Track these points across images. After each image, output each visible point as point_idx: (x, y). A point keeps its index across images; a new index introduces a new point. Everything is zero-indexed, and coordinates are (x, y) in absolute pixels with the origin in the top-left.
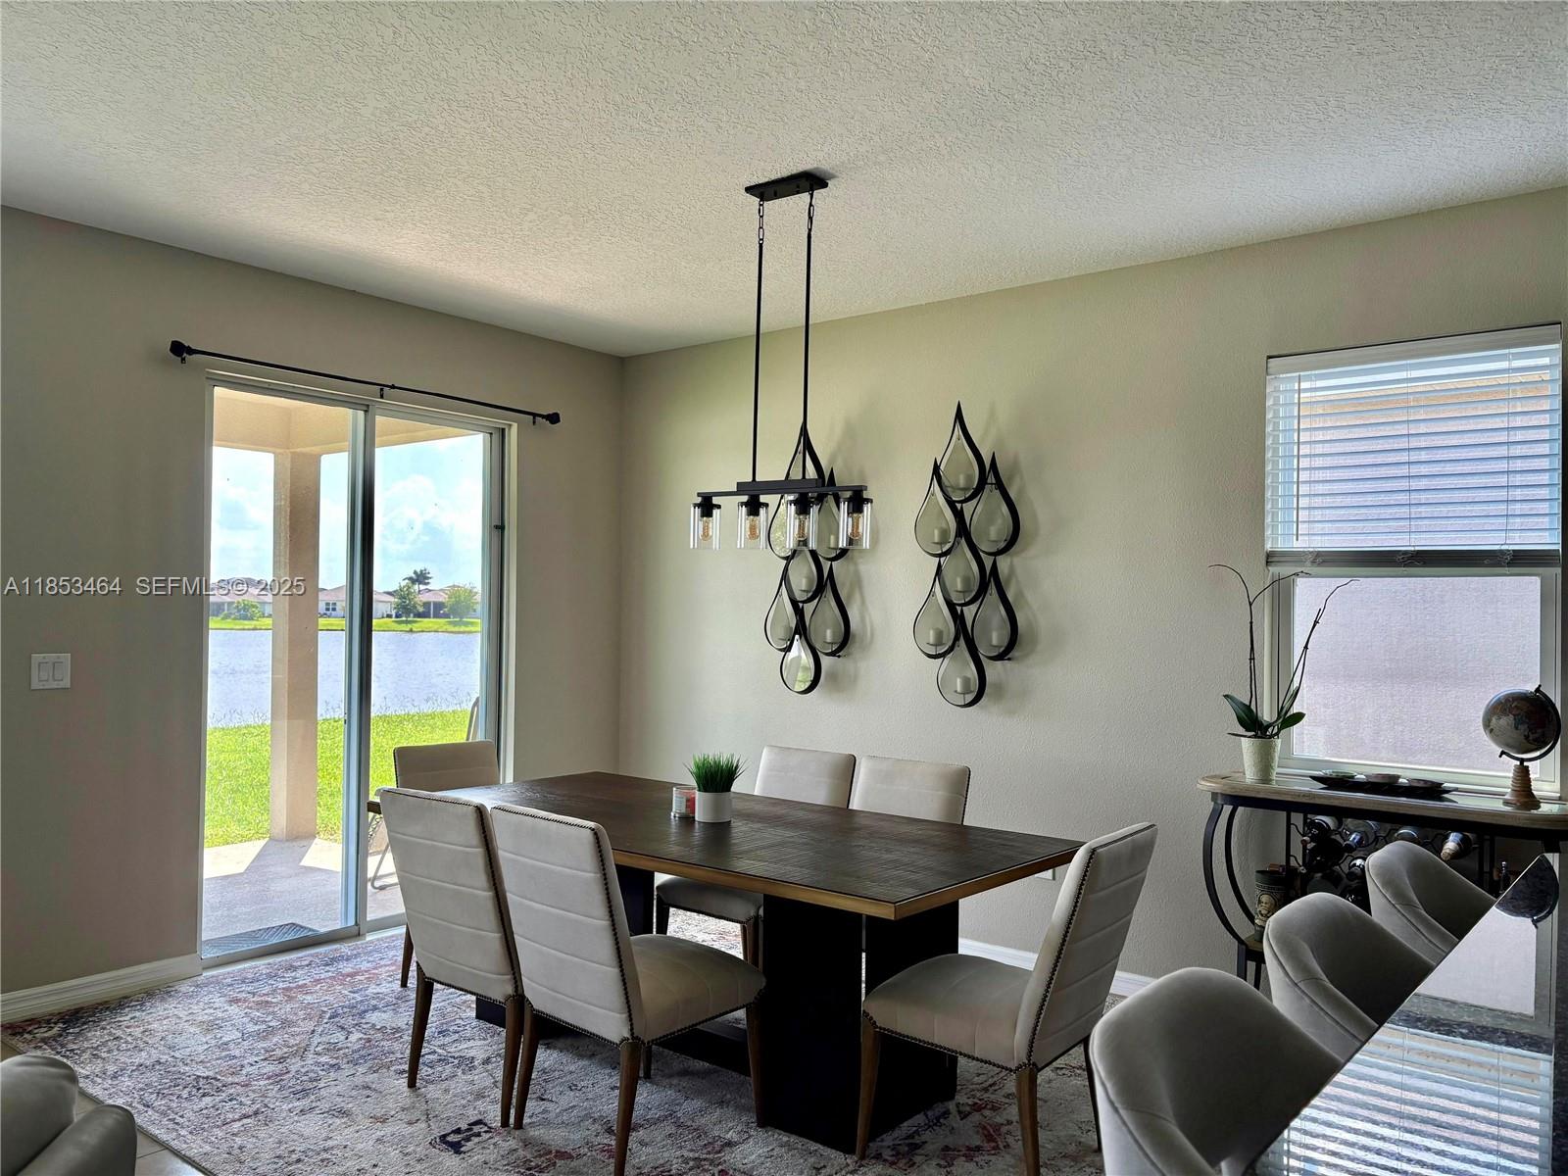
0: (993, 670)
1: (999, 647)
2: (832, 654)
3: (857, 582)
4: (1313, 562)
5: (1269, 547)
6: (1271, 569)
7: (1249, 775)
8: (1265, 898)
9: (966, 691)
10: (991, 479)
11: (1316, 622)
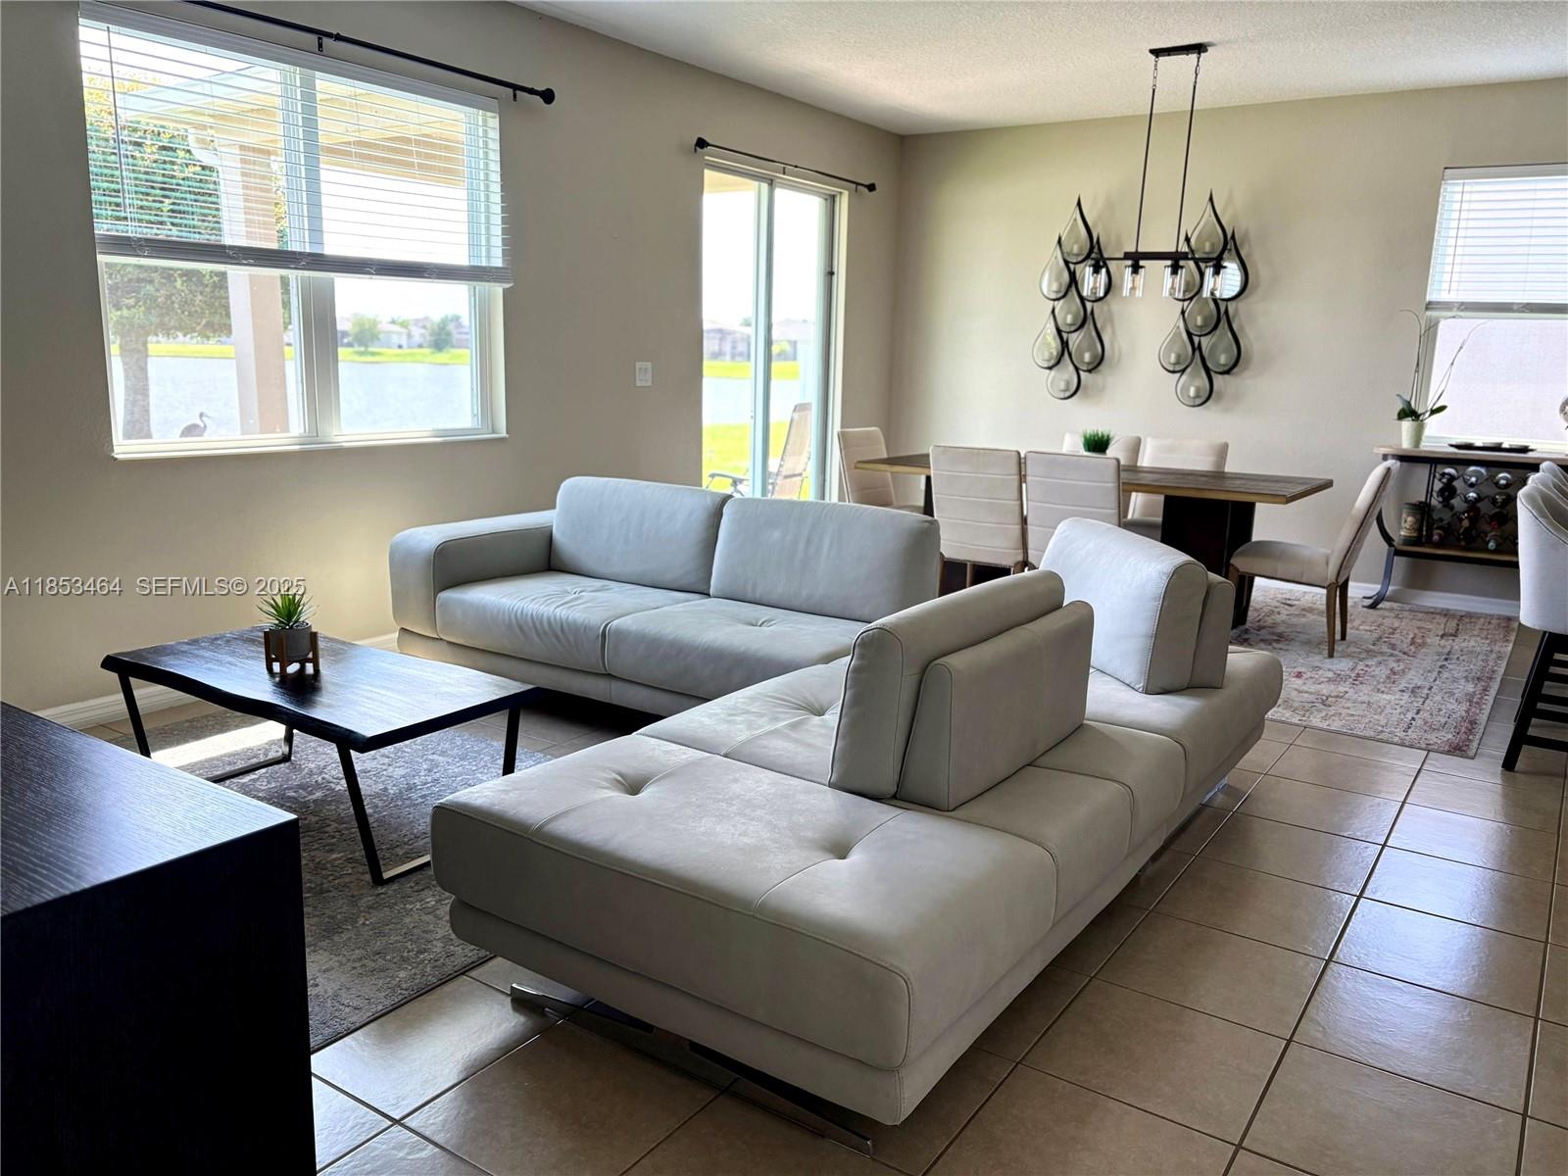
0: (1218, 380)
1: (1224, 365)
2: (1090, 371)
3: (1110, 319)
4: (1458, 309)
5: (1429, 298)
6: (1428, 313)
7: (1406, 444)
8: (1410, 519)
9: (1197, 396)
10: (1231, 245)
11: (1461, 348)
